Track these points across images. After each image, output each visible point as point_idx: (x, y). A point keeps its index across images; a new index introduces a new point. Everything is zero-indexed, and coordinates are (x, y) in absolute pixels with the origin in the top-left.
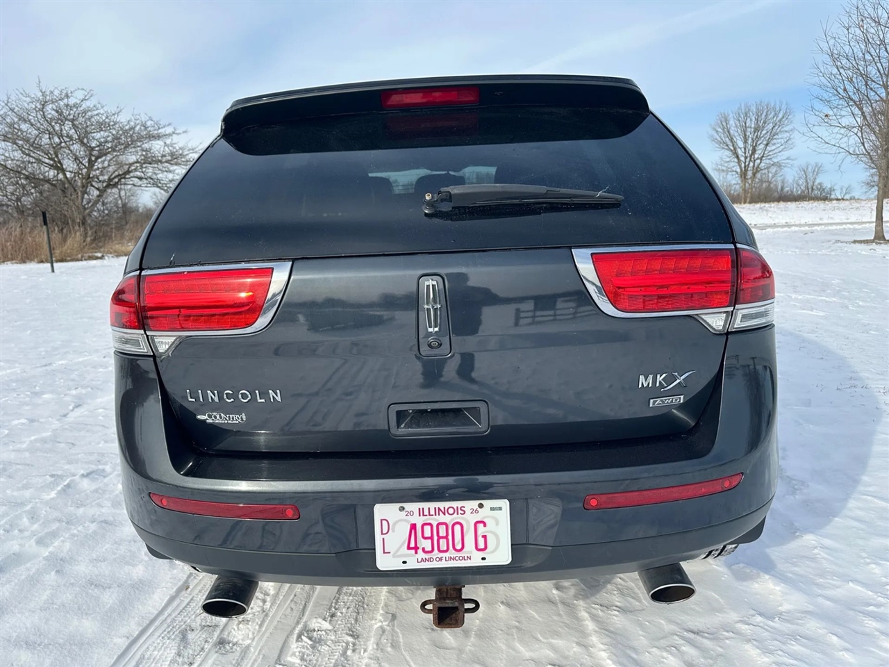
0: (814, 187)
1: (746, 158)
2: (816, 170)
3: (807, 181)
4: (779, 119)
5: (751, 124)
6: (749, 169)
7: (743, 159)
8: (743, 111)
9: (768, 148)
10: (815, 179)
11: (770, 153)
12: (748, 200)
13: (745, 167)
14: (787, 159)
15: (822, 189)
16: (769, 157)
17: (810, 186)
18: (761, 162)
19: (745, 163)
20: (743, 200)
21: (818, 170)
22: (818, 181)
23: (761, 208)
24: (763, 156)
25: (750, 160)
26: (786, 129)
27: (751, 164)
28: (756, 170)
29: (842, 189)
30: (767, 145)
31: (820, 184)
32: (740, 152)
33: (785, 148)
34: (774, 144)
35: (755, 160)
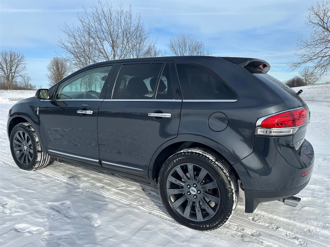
0: (28, 85)
1: (8, 72)
2: (28, 79)
3: (25, 83)
4: (19, 59)
5: (8, 59)
6: (10, 76)
7: (6, 72)
8: (4, 53)
9: (17, 69)
10: (28, 82)
11: (18, 71)
12: (11, 88)
13: (8, 75)
14: (25, 74)
15: (31, 86)
16: (17, 73)
17: (27, 85)
18: (14, 74)
19: (8, 74)
20: (9, 88)
21: (29, 79)
22: (29, 83)
23: (21, 92)
24: (15, 72)
25: (10, 73)
26: (22, 63)
27: (11, 74)
28: (13, 77)
29: (39, 86)
30: (16, 68)
31: (30, 84)
32: (5, 69)
33: (23, 70)
34: (19, 68)
35: (12, 73)
